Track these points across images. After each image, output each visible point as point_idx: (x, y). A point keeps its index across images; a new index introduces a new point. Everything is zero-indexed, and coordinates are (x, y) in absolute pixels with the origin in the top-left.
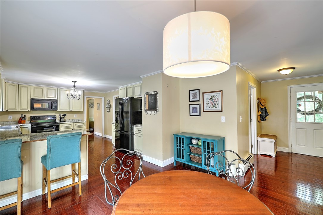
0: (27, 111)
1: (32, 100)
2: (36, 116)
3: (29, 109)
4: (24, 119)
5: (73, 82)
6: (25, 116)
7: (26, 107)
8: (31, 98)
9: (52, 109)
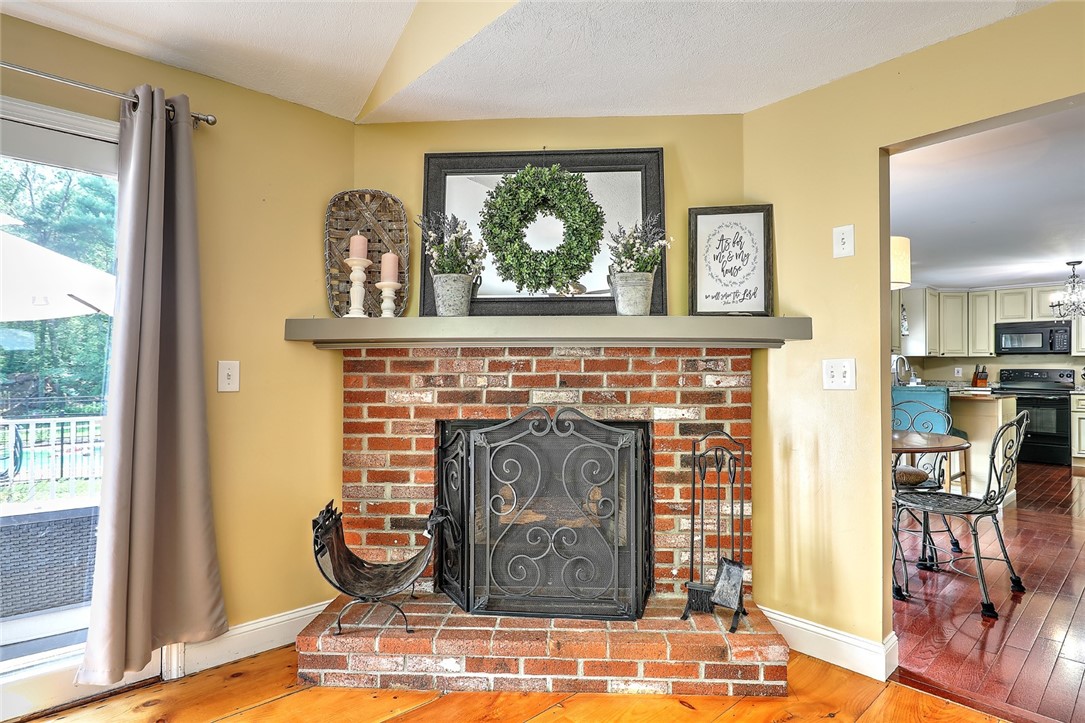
0: (988, 355)
1: (998, 327)
2: (1014, 371)
3: (992, 351)
4: (983, 377)
5: (1068, 264)
6: (984, 368)
7: (985, 346)
8: (998, 321)
9: (1051, 349)
